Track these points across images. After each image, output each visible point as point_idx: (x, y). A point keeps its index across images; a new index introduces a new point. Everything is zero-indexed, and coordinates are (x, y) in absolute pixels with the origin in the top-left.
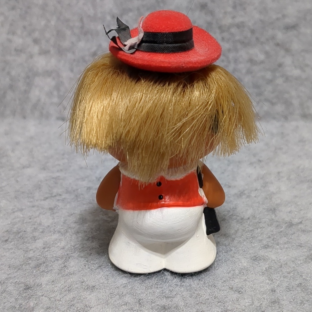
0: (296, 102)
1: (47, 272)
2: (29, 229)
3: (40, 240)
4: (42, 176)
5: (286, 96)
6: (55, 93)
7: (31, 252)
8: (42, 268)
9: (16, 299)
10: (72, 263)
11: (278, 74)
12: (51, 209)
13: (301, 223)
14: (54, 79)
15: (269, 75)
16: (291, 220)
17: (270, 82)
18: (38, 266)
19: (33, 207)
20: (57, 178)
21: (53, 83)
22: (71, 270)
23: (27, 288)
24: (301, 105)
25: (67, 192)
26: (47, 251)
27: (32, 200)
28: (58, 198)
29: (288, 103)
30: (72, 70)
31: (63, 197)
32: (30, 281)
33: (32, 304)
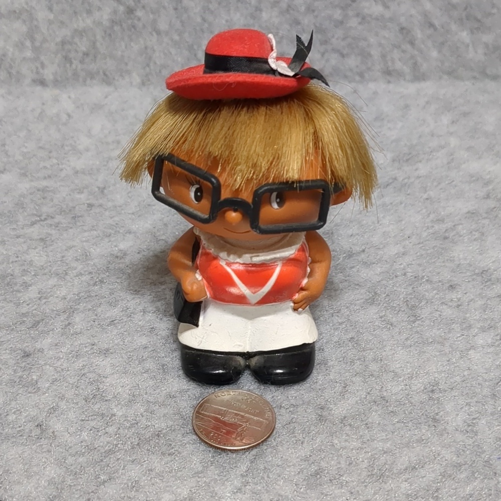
0: (375, 52)
1: (48, 332)
2: (17, 272)
3: (34, 287)
4: (24, 186)
5: (362, 44)
6: (28, 43)
7: (25, 305)
8: (41, 327)
9: (15, 371)
10: (77, 319)
11: (351, 13)
12: (42, 240)
13: (363, 251)
14: (24, 21)
15: (338, 14)
16: (351, 248)
17: (340, 23)
18: (35, 325)
19: (18, 237)
20: (44, 190)
21: (24, 29)
22: (78, 327)
23: (27, 355)
24: (383, 56)
25: (62, 212)
26: (45, 303)
27: (15, 226)
28: (49, 221)
29: (365, 55)
30: (50, 9)
31: (56, 220)
32: (28, 346)
33: (35, 377)
